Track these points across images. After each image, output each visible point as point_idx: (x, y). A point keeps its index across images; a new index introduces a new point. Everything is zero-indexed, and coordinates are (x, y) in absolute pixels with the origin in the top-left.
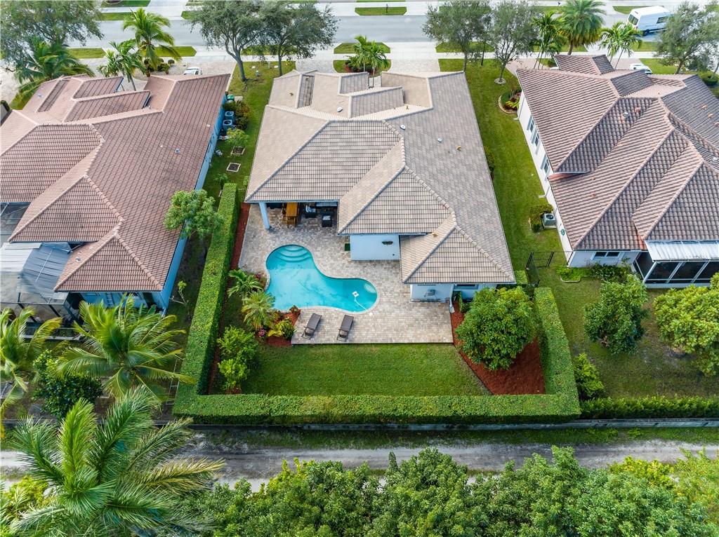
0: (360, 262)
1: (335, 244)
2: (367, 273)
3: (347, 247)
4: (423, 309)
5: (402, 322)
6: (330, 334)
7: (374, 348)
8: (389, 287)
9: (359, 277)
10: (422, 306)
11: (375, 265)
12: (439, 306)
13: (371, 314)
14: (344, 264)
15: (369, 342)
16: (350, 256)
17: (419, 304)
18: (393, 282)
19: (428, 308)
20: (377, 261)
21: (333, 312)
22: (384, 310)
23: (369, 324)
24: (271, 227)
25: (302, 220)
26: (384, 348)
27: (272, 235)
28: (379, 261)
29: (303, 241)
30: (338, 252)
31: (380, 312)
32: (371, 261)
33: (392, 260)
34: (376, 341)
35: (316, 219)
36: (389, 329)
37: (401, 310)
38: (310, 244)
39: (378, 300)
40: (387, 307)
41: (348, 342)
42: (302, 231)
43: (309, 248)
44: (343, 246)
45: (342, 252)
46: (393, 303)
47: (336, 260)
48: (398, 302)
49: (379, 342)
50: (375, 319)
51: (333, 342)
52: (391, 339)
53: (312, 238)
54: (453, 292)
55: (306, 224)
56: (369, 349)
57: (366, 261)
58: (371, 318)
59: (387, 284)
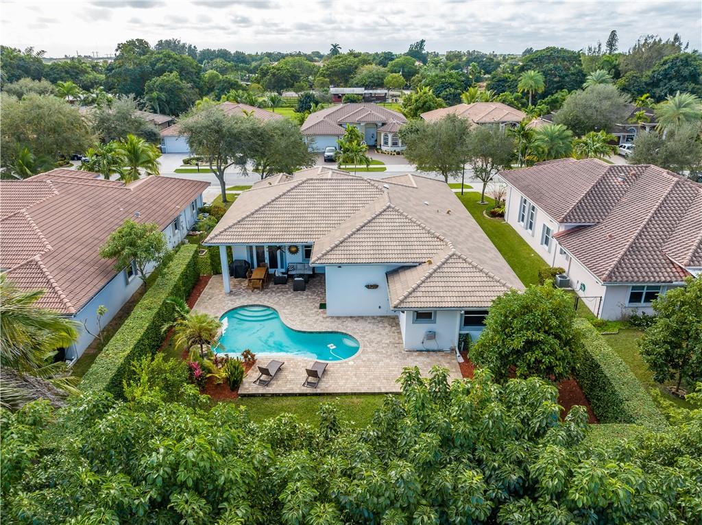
0: (338, 318)
1: (308, 304)
2: (347, 327)
3: (323, 306)
4: (421, 359)
5: (394, 371)
6: (293, 381)
7: (355, 400)
8: (375, 339)
9: (336, 330)
10: (419, 355)
11: (357, 321)
12: (442, 356)
13: (351, 363)
14: (317, 320)
15: (349, 391)
16: (325, 313)
17: (416, 354)
18: (380, 334)
19: (428, 357)
20: (359, 317)
21: (300, 361)
22: (369, 360)
23: (349, 373)
24: (231, 291)
25: (270, 286)
26: (371, 399)
27: (233, 297)
28: (362, 317)
29: (268, 301)
30: (311, 310)
31: (364, 361)
32: (351, 317)
33: (378, 317)
34: (358, 389)
35: (287, 286)
36: (377, 378)
37: (391, 360)
38: (277, 303)
39: (356, 355)
40: (373, 356)
41: (319, 391)
42: (269, 294)
43: (275, 307)
44: (318, 305)
45: (316, 310)
46: (382, 353)
47: (306, 316)
48: (387, 352)
49: (363, 391)
50: (357, 368)
51: (298, 391)
52: (380, 388)
53: (280, 299)
54: (460, 335)
55: (274, 289)
56: (348, 400)
57: (347, 317)
58: (352, 366)
59: (373, 336)
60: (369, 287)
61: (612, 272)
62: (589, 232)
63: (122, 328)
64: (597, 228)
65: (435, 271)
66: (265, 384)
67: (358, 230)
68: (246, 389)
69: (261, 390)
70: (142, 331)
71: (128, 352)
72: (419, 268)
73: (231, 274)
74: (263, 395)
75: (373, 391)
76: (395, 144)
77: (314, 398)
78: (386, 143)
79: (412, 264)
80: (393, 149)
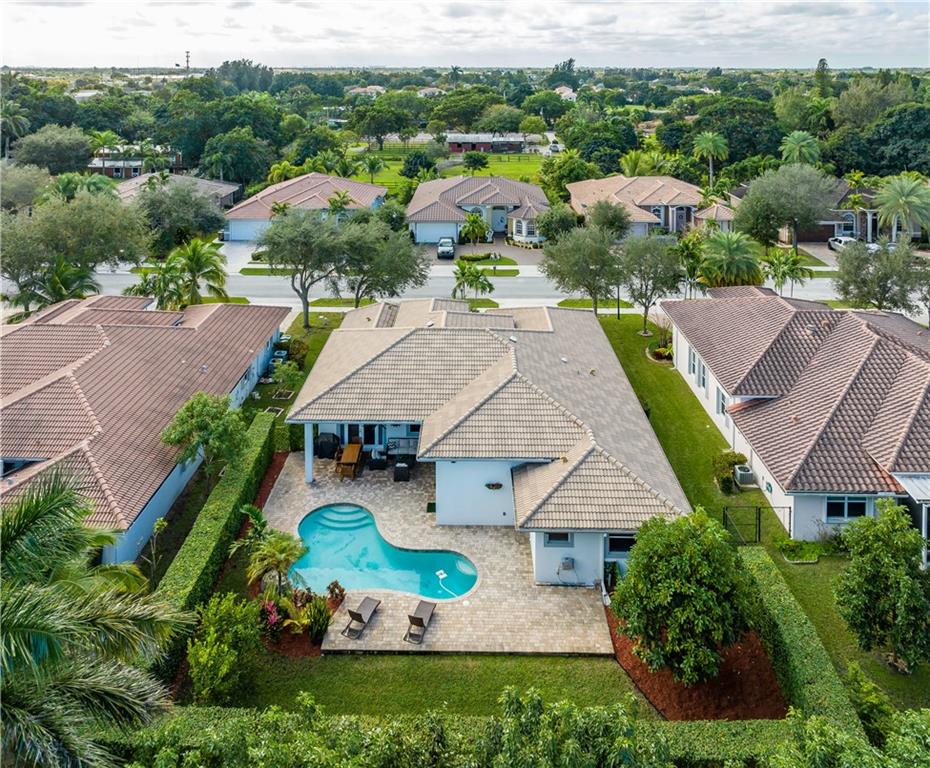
0: (451, 527)
1: (413, 503)
2: (462, 543)
3: (431, 508)
4: (556, 598)
5: (520, 617)
6: (391, 634)
7: (470, 663)
8: (498, 563)
9: (448, 548)
10: (554, 592)
11: (475, 533)
12: (584, 594)
13: (466, 603)
14: (424, 530)
15: (462, 649)
16: (434, 519)
17: (549, 589)
18: (504, 556)
19: (565, 597)
20: (478, 526)
21: (401, 599)
22: (489, 598)
23: (463, 619)
24: (314, 480)
25: (364, 472)
26: (490, 662)
27: (316, 491)
28: (481, 527)
29: (361, 499)
30: (417, 513)
31: (482, 600)
32: (468, 527)
33: (502, 527)
34: (474, 647)
35: (386, 472)
36: (498, 628)
37: (517, 599)
38: (372, 502)
39: (474, 589)
40: (495, 593)
41: (424, 648)
42: (363, 485)
43: (370, 507)
44: (425, 506)
45: (422, 513)
46: (506, 588)
47: (411, 523)
48: (512, 586)
49: (480, 650)
50: (473, 610)
51: (397, 648)
52: (502, 646)
53: (376, 495)
54: (605, 563)
55: (369, 478)
56: (460, 663)
57: (461, 527)
58: (467, 608)
59: (494, 559)
60: (489, 486)
61: (797, 476)
62: (769, 408)
63: (181, 550)
64: (781, 403)
65: (571, 474)
66: (356, 634)
67: (477, 409)
68: (333, 642)
69: (352, 645)
70: (207, 555)
71: (190, 588)
72: (551, 466)
73: (315, 453)
74: (353, 652)
75: (492, 650)
76: (531, 233)
77: (419, 659)
78: (519, 232)
79: (542, 460)
80: (529, 239)
